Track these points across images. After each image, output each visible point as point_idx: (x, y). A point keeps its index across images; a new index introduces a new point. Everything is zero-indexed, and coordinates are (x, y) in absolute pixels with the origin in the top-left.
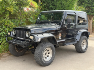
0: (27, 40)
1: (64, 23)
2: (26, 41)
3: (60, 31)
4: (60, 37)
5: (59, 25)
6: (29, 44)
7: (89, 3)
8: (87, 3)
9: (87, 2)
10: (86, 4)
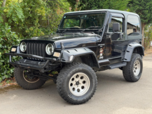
0: (49, 59)
1: (108, 32)
2: (48, 61)
3: (101, 45)
4: (101, 55)
5: (99, 34)
6: (52, 66)
7: (140, 5)
8: (138, 4)
9: (137, 2)
10: (136, 7)
